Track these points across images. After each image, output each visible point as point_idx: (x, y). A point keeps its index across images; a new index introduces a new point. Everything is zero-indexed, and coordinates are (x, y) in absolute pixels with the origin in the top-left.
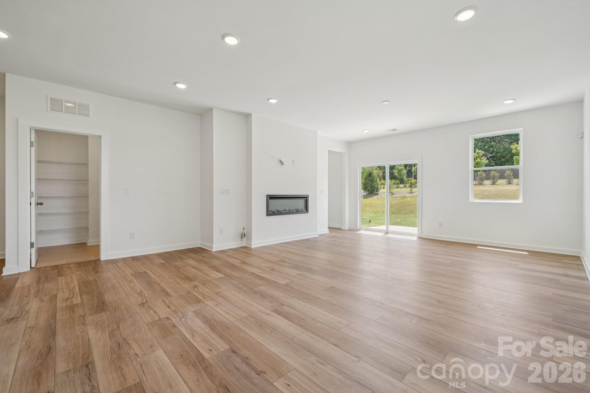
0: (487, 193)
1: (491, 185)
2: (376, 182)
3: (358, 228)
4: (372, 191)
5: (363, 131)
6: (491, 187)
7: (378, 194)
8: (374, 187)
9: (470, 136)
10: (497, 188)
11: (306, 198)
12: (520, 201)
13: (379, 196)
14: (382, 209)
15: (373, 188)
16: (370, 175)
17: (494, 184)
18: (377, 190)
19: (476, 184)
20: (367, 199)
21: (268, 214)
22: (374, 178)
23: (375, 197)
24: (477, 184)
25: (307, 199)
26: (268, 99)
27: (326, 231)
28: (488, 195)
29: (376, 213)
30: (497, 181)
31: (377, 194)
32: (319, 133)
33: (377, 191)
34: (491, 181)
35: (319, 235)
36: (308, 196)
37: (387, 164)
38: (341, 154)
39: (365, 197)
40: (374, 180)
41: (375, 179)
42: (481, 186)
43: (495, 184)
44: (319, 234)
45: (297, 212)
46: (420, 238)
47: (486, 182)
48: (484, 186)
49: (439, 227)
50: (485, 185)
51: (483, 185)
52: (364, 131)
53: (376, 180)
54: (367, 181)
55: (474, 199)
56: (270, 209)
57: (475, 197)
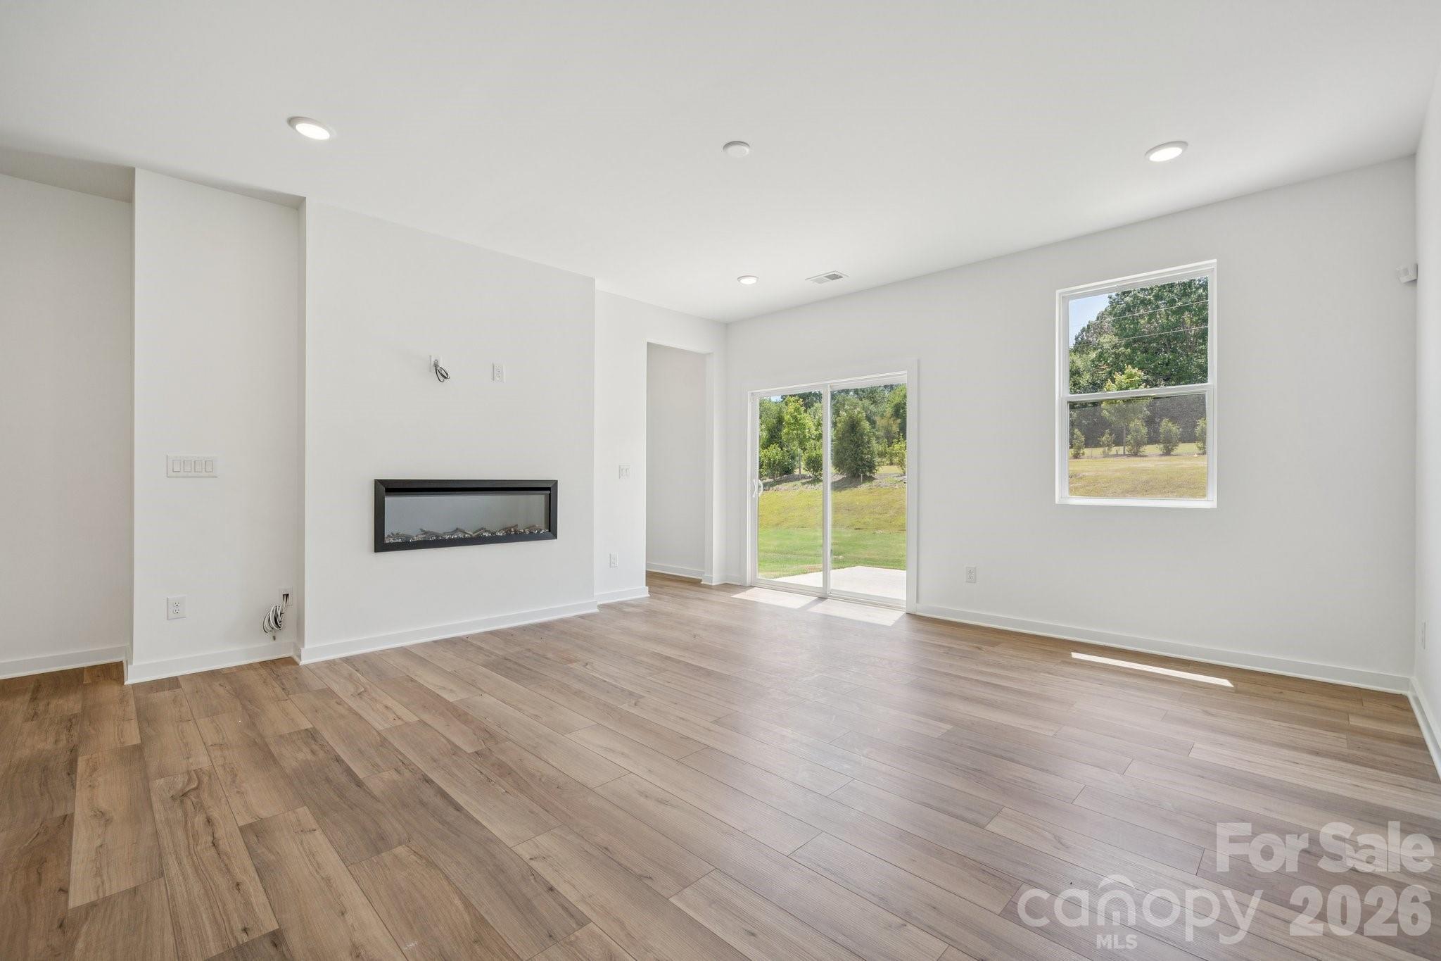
0: (1144, 477)
1: (1161, 455)
2: (869, 447)
3: (748, 582)
4: (857, 470)
5: (740, 278)
6: (1158, 461)
7: (874, 479)
8: (862, 459)
9: (1058, 292)
10: (1174, 462)
11: (548, 490)
12: (1208, 502)
13: (874, 483)
14: (877, 519)
15: (860, 463)
16: (853, 428)
17: (1168, 452)
18: (871, 467)
19: (1124, 453)
20: (843, 493)
21: (381, 544)
22: (862, 435)
23: (865, 487)
24: (1127, 453)
25: (550, 494)
26: (292, 121)
27: (639, 591)
28: (1147, 482)
29: (859, 529)
30: (1177, 446)
31: (871, 479)
32: (600, 285)
33: (871, 471)
34: (1162, 446)
35: (601, 607)
36: (556, 482)
37: (825, 385)
38: (701, 358)
39: (837, 488)
40: (863, 442)
41: (866, 438)
42: (1137, 458)
43: (1172, 453)
44: (599, 603)
45: (512, 535)
46: (912, 616)
47: (1149, 449)
48: (1145, 459)
49: (967, 582)
50: (1145, 456)
51: (1141, 456)
52: (744, 281)
53: (869, 442)
54: (845, 445)
55: (1068, 496)
56: (389, 529)
57: (1074, 491)
